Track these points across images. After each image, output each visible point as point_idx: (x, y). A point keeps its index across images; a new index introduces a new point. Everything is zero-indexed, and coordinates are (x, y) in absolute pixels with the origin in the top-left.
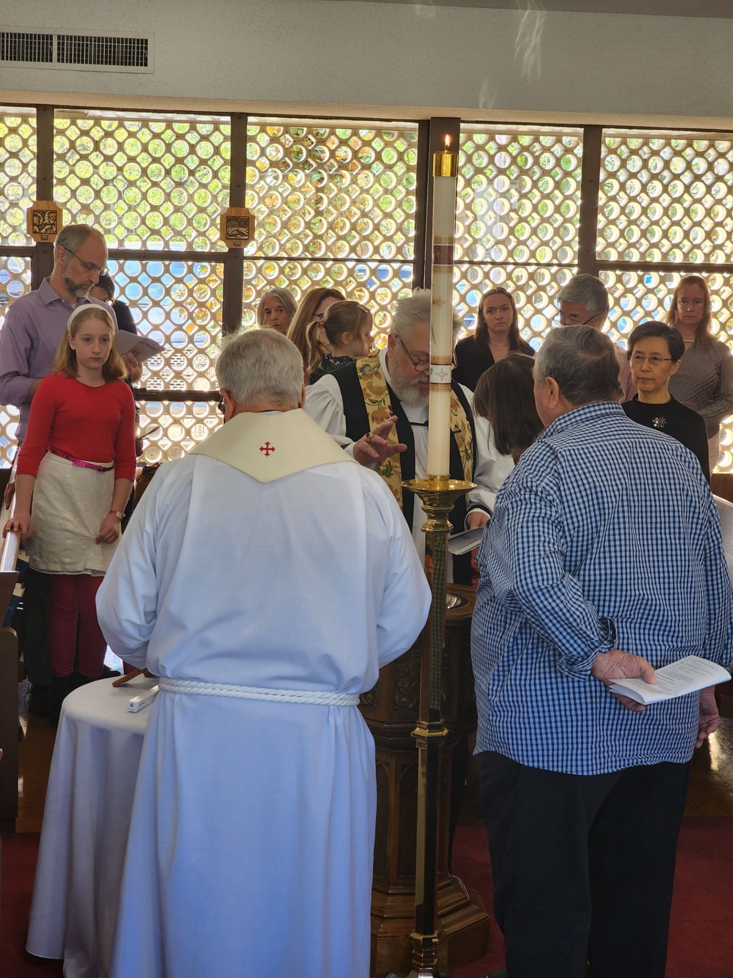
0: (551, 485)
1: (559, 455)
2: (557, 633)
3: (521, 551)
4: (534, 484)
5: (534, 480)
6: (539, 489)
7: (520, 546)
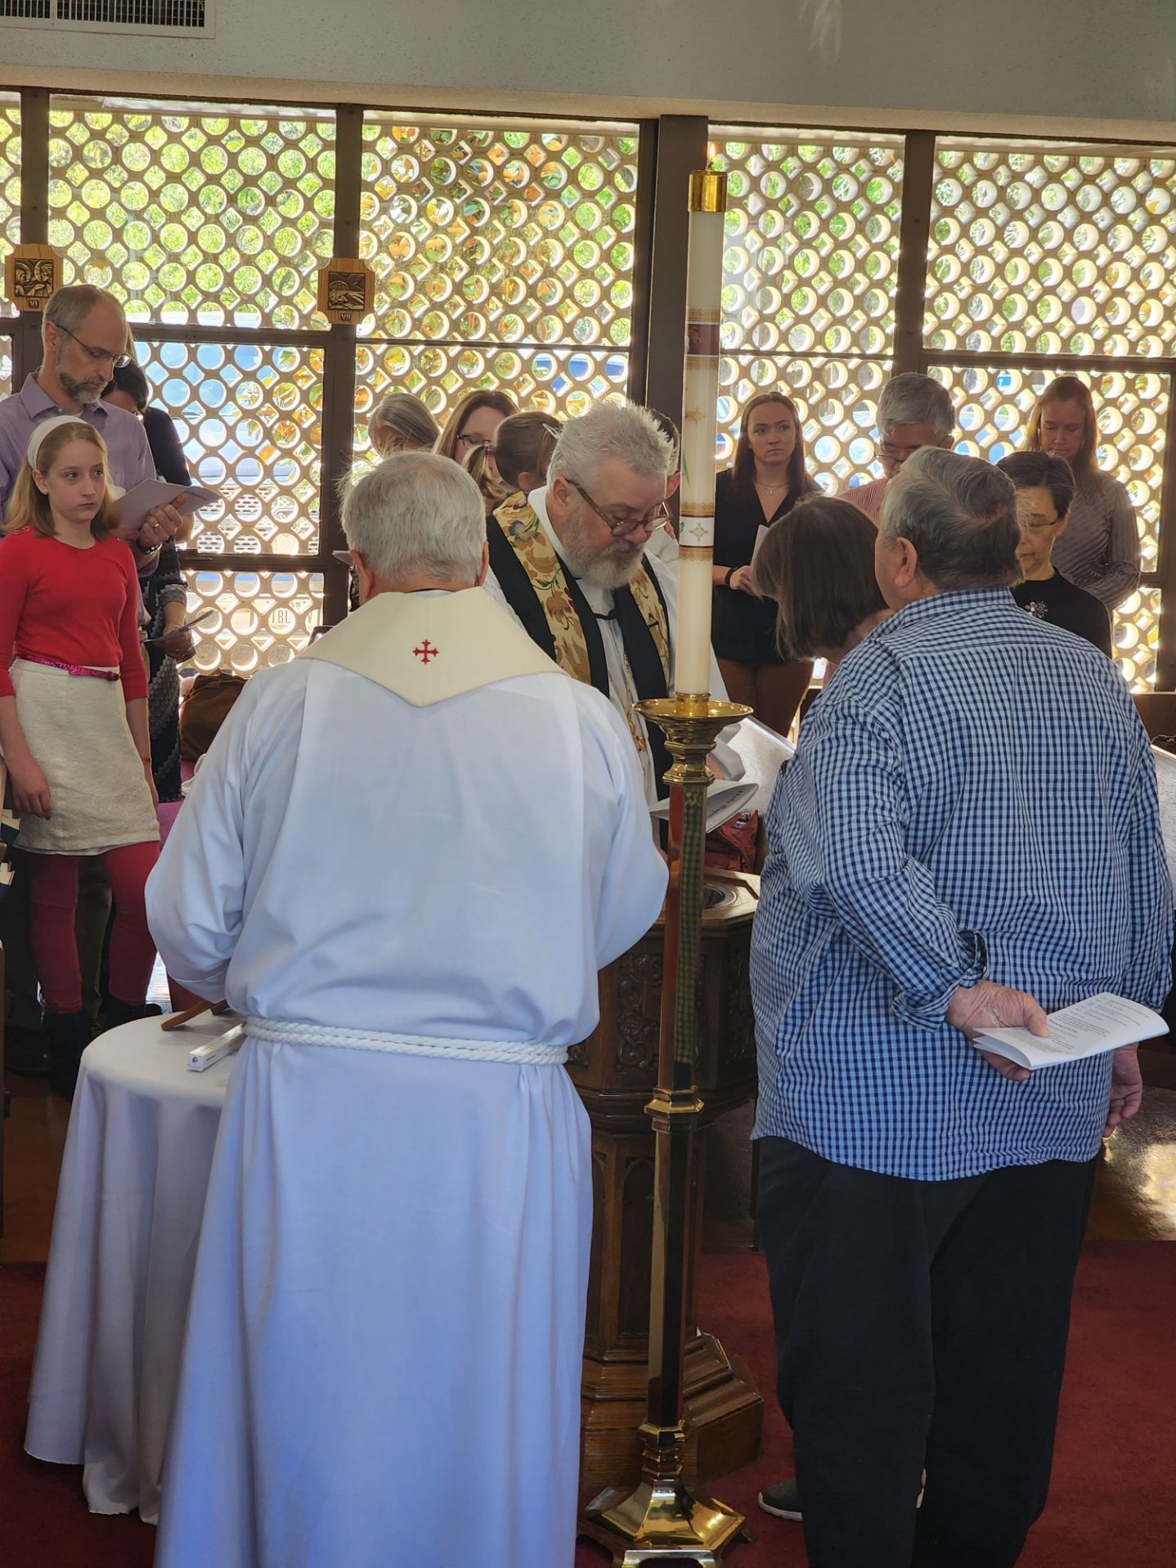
0: (888, 714)
1: (902, 667)
2: (893, 955)
3: (837, 821)
4: (861, 711)
5: (861, 704)
6: (869, 720)
7: (836, 812)
